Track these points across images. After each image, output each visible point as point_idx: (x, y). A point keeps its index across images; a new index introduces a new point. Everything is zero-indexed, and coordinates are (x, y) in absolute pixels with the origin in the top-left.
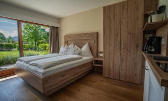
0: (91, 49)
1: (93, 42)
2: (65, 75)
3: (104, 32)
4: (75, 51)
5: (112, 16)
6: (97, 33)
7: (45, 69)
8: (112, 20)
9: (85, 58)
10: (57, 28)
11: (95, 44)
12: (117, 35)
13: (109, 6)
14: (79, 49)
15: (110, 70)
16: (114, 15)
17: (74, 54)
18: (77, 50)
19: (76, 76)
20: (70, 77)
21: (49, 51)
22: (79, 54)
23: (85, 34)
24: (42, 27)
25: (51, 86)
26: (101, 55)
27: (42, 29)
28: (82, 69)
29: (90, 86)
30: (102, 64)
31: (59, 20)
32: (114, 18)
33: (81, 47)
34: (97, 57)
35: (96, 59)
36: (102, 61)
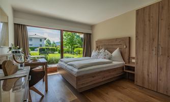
0: (122, 54)
1: (125, 47)
2: (95, 76)
3: (136, 37)
4: (105, 55)
5: (147, 19)
6: (130, 38)
7: (79, 69)
8: (147, 23)
9: (115, 63)
10: (90, 34)
11: (127, 49)
13: (144, 9)
14: (110, 53)
16: (149, 17)
17: (105, 58)
18: (108, 54)
19: (105, 79)
20: (99, 79)
21: (82, 54)
22: (109, 59)
23: (116, 39)
24: (78, 34)
25: (82, 84)
26: (133, 61)
27: (77, 36)
28: (112, 73)
29: (120, 91)
30: (134, 71)
31: (92, 27)
32: (149, 21)
33: (111, 52)
34: (129, 62)
35: (127, 65)
36: (134, 67)
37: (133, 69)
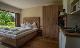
1: (38, 21)
2: (26, 37)
3: (43, 17)
4: (29, 26)
6: (40, 17)
8: (46, 12)
9: (34, 29)
10: (19, 14)
11: (39, 22)
12: (48, 19)
13: (45, 7)
14: (31, 25)
15: (46, 34)
16: (47, 10)
17: (29, 27)
20: (28, 38)
22: (31, 27)
23: (34, 18)
24: (10, 13)
26: (41, 27)
27: (10, 14)
28: (33, 34)
31: (20, 10)
32: (47, 12)
35: (39, 29)
36: (42, 30)
37: (42, 31)
